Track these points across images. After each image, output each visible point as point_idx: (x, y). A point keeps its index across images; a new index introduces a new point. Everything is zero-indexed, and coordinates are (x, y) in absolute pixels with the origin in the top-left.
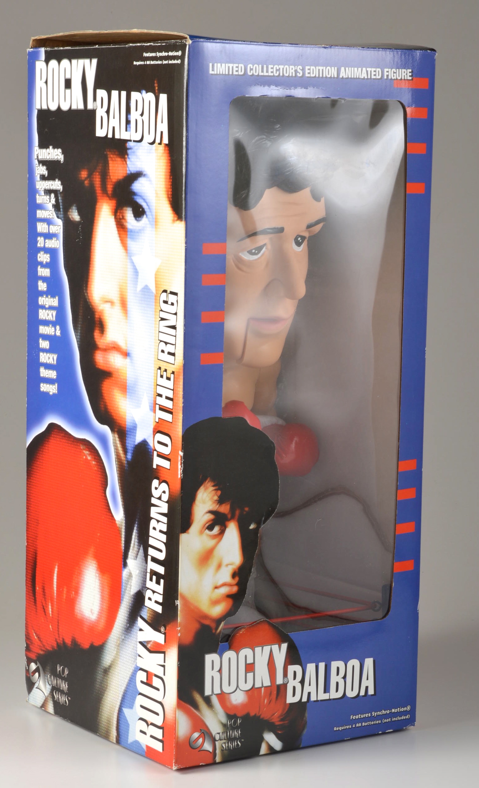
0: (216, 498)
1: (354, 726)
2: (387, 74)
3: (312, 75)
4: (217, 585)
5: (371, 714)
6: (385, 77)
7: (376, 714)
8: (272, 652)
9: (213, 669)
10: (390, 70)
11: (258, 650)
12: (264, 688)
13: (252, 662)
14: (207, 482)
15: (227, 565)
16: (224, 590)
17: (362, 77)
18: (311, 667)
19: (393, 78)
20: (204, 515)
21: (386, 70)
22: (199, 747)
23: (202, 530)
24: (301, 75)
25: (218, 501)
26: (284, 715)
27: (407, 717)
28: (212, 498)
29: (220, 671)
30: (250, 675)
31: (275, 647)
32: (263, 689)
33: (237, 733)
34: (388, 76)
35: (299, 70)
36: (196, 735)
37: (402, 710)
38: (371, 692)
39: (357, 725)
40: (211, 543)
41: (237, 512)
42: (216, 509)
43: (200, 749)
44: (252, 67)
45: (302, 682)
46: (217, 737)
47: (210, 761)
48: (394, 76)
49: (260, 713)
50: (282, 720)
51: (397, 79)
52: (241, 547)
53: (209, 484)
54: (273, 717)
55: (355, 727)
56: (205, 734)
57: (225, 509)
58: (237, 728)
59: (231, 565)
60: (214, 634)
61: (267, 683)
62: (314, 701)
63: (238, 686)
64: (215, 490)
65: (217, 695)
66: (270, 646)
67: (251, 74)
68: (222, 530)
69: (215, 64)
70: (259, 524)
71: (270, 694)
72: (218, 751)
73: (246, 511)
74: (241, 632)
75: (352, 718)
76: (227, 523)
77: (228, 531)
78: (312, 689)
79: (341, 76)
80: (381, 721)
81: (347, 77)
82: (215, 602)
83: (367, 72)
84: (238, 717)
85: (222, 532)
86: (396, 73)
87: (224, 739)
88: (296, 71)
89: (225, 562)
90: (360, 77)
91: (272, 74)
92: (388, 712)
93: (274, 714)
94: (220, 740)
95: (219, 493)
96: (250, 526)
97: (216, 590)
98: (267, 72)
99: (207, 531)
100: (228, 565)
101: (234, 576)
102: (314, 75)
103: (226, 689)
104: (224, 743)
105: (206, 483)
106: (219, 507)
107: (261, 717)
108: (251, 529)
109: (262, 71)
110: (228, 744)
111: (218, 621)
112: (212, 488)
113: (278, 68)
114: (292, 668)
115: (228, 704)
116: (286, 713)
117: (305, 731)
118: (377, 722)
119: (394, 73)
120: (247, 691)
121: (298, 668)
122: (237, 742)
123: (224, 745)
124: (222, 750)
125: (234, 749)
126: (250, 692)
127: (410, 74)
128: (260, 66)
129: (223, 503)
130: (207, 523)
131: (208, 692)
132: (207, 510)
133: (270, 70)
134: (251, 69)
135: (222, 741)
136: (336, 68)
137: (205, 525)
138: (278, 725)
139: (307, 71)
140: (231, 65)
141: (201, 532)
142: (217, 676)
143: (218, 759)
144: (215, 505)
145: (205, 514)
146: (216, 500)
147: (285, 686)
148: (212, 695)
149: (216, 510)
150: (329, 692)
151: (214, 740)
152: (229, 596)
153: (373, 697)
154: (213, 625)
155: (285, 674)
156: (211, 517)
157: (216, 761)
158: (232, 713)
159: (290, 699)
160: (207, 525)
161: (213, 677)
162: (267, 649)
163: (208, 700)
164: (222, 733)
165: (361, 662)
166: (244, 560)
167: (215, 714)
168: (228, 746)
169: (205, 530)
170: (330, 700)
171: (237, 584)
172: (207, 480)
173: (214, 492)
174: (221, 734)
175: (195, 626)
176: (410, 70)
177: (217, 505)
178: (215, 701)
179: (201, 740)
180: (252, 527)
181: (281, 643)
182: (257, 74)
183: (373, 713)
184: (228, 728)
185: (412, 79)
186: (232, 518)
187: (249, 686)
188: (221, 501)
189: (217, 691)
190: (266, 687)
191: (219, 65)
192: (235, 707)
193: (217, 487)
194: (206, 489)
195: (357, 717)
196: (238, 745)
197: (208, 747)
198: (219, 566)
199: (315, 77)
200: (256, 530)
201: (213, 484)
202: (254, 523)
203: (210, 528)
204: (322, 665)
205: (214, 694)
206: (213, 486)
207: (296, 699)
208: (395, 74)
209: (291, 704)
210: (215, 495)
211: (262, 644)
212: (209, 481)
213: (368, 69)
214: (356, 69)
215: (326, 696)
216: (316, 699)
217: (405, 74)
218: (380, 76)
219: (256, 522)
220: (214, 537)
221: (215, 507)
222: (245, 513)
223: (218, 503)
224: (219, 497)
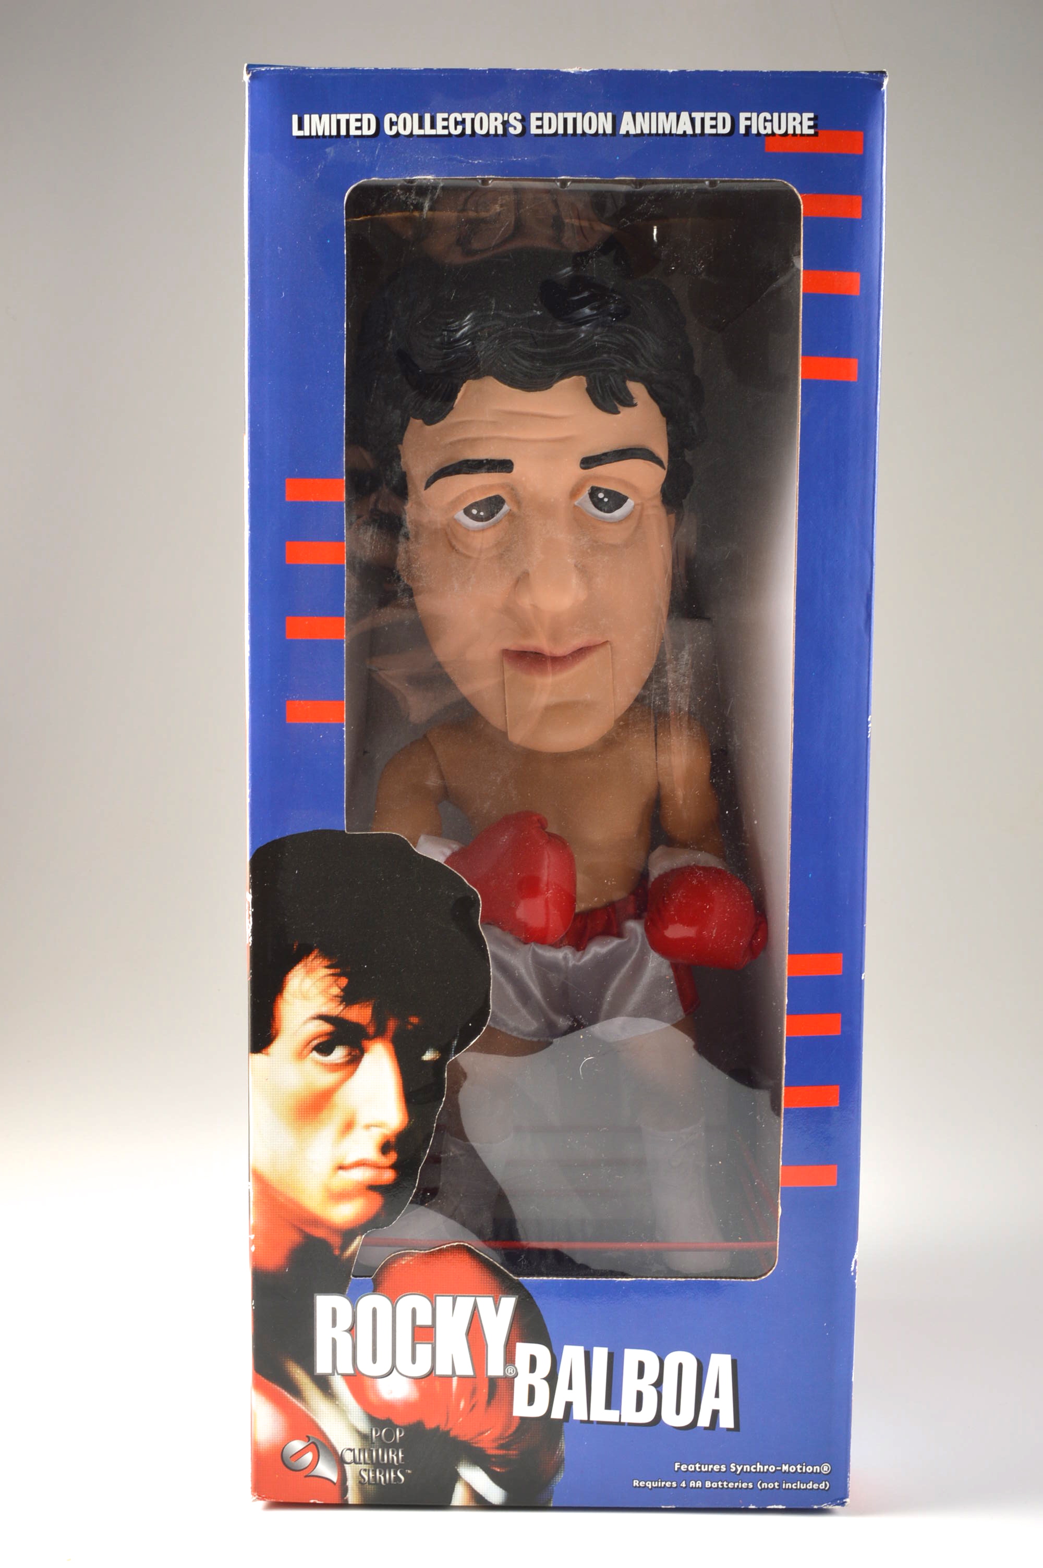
0: (335, 991)
1: (683, 1485)
2: (748, 123)
3: (547, 131)
4: (344, 1163)
5: (728, 1468)
6: (742, 130)
7: (739, 1469)
8: (478, 1311)
9: (334, 1324)
10: (754, 115)
11: (444, 1302)
12: (458, 1381)
13: (429, 1322)
14: (311, 958)
15: (368, 1127)
16: (362, 1175)
17: (680, 132)
18: (573, 1355)
19: (763, 132)
20: (305, 1023)
21: (743, 115)
22: (306, 1468)
23: (302, 1050)
24: (519, 130)
25: (340, 997)
26: (507, 1437)
27: (822, 1486)
28: (324, 991)
29: (352, 1330)
30: (424, 1350)
31: (485, 1304)
32: (455, 1380)
33: (395, 1456)
34: (748, 128)
35: (512, 121)
36: (297, 1445)
37: (809, 1469)
38: (727, 1421)
39: (692, 1484)
40: (329, 1079)
41: (392, 1025)
42: (337, 1013)
43: (308, 1473)
44: (394, 119)
45: (552, 1379)
46: (348, 1457)
47: (337, 1500)
48: (765, 128)
49: (450, 1426)
50: (501, 1447)
51: (773, 134)
52: (402, 1094)
53: (318, 962)
54: (480, 1438)
55: (686, 1487)
56: (319, 1447)
57: (360, 1014)
58: (395, 1446)
59: (377, 1126)
60: (338, 1259)
61: (465, 1368)
62: (582, 1422)
63: (394, 1366)
64: (333, 975)
65: (345, 1376)
66: (474, 1298)
67: (393, 132)
68: (353, 1055)
69: (306, 117)
70: (445, 1052)
71: (474, 1392)
72: (351, 1483)
73: (411, 1024)
74: (403, 1263)
75: (679, 1468)
76: (366, 1043)
77: (368, 1060)
78: (578, 1396)
79: (623, 131)
80: (755, 1485)
81: (639, 132)
82: (341, 1196)
83: (693, 121)
84: (397, 1426)
85: (354, 1060)
86: (771, 121)
87: (365, 1463)
88: (505, 124)
89: (363, 1118)
90: (674, 132)
91: (446, 132)
92: (772, 1469)
93: (483, 1433)
94: (355, 1462)
95: (344, 982)
96: (424, 1053)
97: (342, 1173)
98: (433, 126)
99: (315, 1055)
100: (371, 1126)
101: (385, 1148)
102: (552, 131)
103: (366, 1367)
104: (365, 1470)
105: (310, 960)
106: (343, 1009)
107: (452, 1434)
108: (426, 1061)
109: (421, 126)
110: (375, 1474)
111: (348, 1234)
112: (326, 970)
113: (459, 119)
114: (524, 1350)
115: (372, 1398)
116: (511, 1435)
117: (560, 1478)
118: (744, 1485)
119: (765, 120)
120: (417, 1379)
121: (542, 1353)
122: (395, 1473)
123: (364, 1474)
124: (361, 1483)
125: (389, 1485)
126: (423, 1382)
127: (811, 123)
128: (416, 116)
129: (356, 1004)
130: (314, 1039)
131: (323, 1366)
132: (313, 1013)
133: (440, 123)
134: (392, 124)
135: (358, 1465)
136: (610, 115)
137: (310, 1042)
138: (495, 1456)
139: (534, 123)
140: (343, 117)
141: (301, 1055)
142: (345, 1342)
143: (352, 1497)
144: (334, 1006)
145: (309, 1020)
146: (336, 997)
147: (509, 1381)
148: (333, 1374)
149: (338, 1015)
150: (619, 1408)
151: (340, 1462)
152: (372, 1188)
153: (730, 1433)
154: (335, 1241)
155: (509, 1357)
156: (326, 1027)
157: (347, 1500)
158: (381, 1416)
159: (521, 1409)
160: (315, 1042)
161: (334, 1341)
162: (465, 1304)
163: (323, 1384)
164: (360, 1450)
165: (701, 1359)
166: (409, 1122)
167: (342, 1411)
168: (375, 1477)
169: (311, 1051)
170: (620, 1423)
171: (393, 1167)
172: (311, 953)
173: (330, 979)
174: (357, 1452)
175: (292, 1238)
176: (811, 115)
177: (340, 1004)
178: (339, 1385)
179: (309, 1457)
180: (428, 1056)
181: (500, 1295)
182: (407, 132)
183: (732, 1466)
184: (372, 1443)
185: (816, 134)
186: (379, 1034)
187: (422, 1368)
188: (348, 998)
189: (345, 1367)
190: (461, 1377)
191: (315, 117)
192: (389, 1406)
193: (338, 971)
194: (310, 971)
195: (691, 1468)
196: (397, 1478)
197: (326, 1470)
198: (349, 1126)
199: (556, 134)
200: (437, 1065)
201: (326, 963)
202: (434, 1051)
203: (324, 1048)
204: (600, 1355)
205: (338, 1374)
206: (328, 967)
207: (538, 1410)
208: (768, 125)
209: (523, 1419)
210: (332, 984)
211: (455, 1291)
212: (316, 957)
213: (694, 115)
214: (662, 115)
215: (612, 1416)
216: (586, 1418)
217: (797, 123)
218: (727, 129)
219: (437, 1048)
220: (335, 1067)
221: (335, 1009)
222: (410, 1027)
223: (341, 1002)
224: (342, 990)
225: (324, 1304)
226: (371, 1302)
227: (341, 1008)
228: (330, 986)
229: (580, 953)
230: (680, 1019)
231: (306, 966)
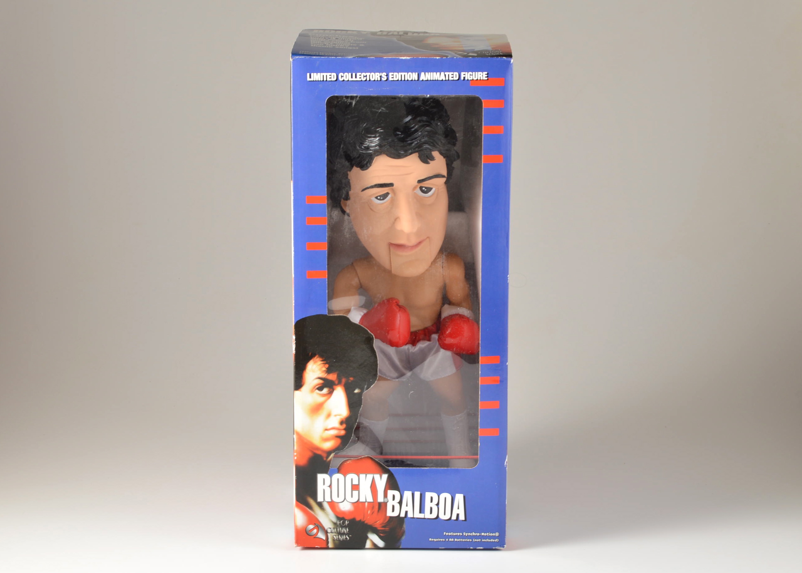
0: (324, 369)
1: (447, 540)
2: (464, 76)
3: (395, 79)
4: (327, 428)
5: (463, 534)
6: (462, 78)
7: (467, 534)
8: (374, 480)
9: (324, 484)
10: (467, 73)
11: (362, 476)
12: (368, 504)
13: (357, 483)
14: (316, 357)
15: (336, 416)
16: (334, 432)
17: (441, 79)
18: (408, 494)
19: (469, 79)
20: (314, 380)
21: (462, 73)
22: (313, 535)
23: (313, 389)
24: (385, 79)
26: (385, 523)
27: (496, 540)
28: (320, 369)
29: (330, 486)
30: (355, 493)
31: (377, 477)
32: (366, 504)
33: (346, 530)
34: (464, 78)
35: (383, 76)
36: (311, 527)
37: (491, 534)
38: (462, 517)
39: (450, 540)
40: (322, 399)
41: (344, 380)
42: (324, 377)
43: (315, 537)
44: (342, 75)
45: (400, 503)
46: (329, 531)
47: (325, 546)
48: (470, 77)
49: (365, 519)
50: (383, 527)
51: (473, 80)
52: (347, 404)
54: (375, 524)
55: (448, 541)
56: (319, 527)
57: (333, 377)
58: (346, 527)
59: (339, 415)
60: (325, 461)
61: (370, 499)
62: (411, 518)
63: (345, 499)
64: (323, 363)
65: (328, 502)
66: (372, 475)
67: (342, 79)
68: (330, 391)
69: (312, 74)
70: (362, 390)
71: (373, 508)
72: (330, 540)
73: (351, 380)
74: (348, 462)
75: (445, 534)
76: (335, 387)
77: (335, 392)
78: (409, 509)
79: (421, 79)
80: (472, 540)
81: (427, 79)
82: (326, 440)
83: (445, 75)
84: (346, 520)
85: (330, 393)
86: (472, 75)
87: (335, 533)
88: (381, 77)
89: (333, 413)
90: (439, 79)
91: (360, 79)
92: (478, 534)
93: (376, 522)
94: (331, 532)
95: (327, 366)
96: (355, 390)
97: (326, 432)
98: (356, 77)
99: (317, 391)
101: (341, 423)
102: (397, 79)
103: (335, 499)
104: (335, 535)
107: (366, 522)
108: (356, 393)
109: (352, 77)
110: (338, 536)
111: (329, 453)
113: (365, 75)
114: (391, 493)
115: (337, 510)
116: (386, 523)
117: (403, 538)
118: (469, 540)
119: (470, 75)
120: (353, 503)
121: (397, 494)
122: (346, 536)
123: (335, 537)
124: (334, 540)
125: (343, 541)
126: (355, 504)
127: (486, 76)
128: (350, 74)
129: (331, 373)
130: (317, 385)
131: (320, 499)
132: (316, 377)
133: (358, 76)
134: (342, 77)
135: (333, 534)
136: (417, 73)
137: (315, 386)
138: (380, 530)
139: (390, 76)
140: (325, 74)
141: (312, 391)
142: (328, 490)
143: (330, 545)
146: (324, 371)
147: (385, 504)
148: (323, 502)
150: (424, 513)
151: (326, 532)
152: (337, 437)
153: (463, 521)
154: (324, 455)
155: (385, 495)
156: (321, 381)
157: (328, 546)
158: (340, 516)
159: (390, 513)
160: (317, 387)
161: (324, 490)
162: (370, 476)
163: (320, 505)
164: (333, 528)
165: (453, 496)
166: (350, 413)
167: (327, 514)
168: (338, 538)
169: (316, 390)
170: (424, 518)
171: (345, 429)
173: (322, 365)
174: (332, 529)
175: (309, 454)
176: (486, 73)
178: (326, 506)
179: (315, 531)
180: (356, 391)
181: (382, 474)
182: (347, 80)
183: (464, 533)
184: (338, 526)
185: (488, 80)
186: (339, 383)
187: (355, 499)
188: (329, 371)
189: (328, 499)
190: (369, 503)
191: (315, 74)
192: (344, 513)
193: (325, 362)
194: (315, 362)
195: (450, 534)
196: (346, 538)
197: (321, 535)
198: (329, 415)
199: (398, 80)
200: (360, 394)
201: (321, 359)
203: (320, 389)
204: (417, 494)
205: (326, 502)
206: (322, 361)
207: (395, 514)
208: (471, 76)
209: (391, 517)
211: (366, 472)
212: (317, 358)
213: (446, 73)
214: (435, 73)
215: (421, 516)
216: (412, 516)
217: (481, 76)
218: (457, 78)
219: (359, 388)
220: (324, 395)
221: (324, 375)
222: (350, 381)
223: (326, 372)
224: (327, 369)
225: (321, 477)
226: (336, 476)
227: (326, 375)
228: (322, 367)
229: (414, 347)
230: (454, 372)
231: (314, 361)
